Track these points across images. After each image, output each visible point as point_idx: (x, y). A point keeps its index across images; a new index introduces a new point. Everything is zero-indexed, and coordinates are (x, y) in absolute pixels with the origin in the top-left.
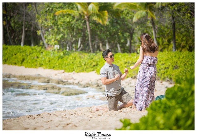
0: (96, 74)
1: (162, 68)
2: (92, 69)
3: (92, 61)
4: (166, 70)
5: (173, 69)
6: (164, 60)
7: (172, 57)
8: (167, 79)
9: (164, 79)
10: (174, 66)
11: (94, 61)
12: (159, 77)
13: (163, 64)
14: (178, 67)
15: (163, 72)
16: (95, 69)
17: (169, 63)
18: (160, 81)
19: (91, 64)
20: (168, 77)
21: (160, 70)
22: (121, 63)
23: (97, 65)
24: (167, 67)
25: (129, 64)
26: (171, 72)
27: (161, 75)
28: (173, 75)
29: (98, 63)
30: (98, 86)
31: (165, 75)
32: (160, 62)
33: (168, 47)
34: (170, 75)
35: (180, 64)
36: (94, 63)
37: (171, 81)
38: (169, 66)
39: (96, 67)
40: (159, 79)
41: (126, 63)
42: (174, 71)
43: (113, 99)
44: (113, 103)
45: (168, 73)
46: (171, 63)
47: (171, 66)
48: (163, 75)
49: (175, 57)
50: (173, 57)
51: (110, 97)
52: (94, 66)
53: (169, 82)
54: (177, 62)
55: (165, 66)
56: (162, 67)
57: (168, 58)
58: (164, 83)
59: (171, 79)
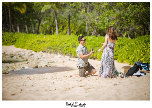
0: (15, 47)
1: (65, 47)
2: (12, 44)
3: (12, 38)
4: (68, 48)
5: (73, 47)
6: (66, 41)
7: (71, 39)
8: (68, 54)
9: (66, 54)
10: (73, 45)
11: (13, 38)
12: (63, 52)
13: (65, 44)
14: (76, 46)
15: (66, 49)
16: (14, 43)
17: (70, 43)
18: (63, 55)
19: (11, 40)
20: (69, 52)
21: (63, 47)
22: (34, 41)
23: (15, 41)
24: (68, 45)
25: (40, 42)
26: (71, 49)
27: (64, 51)
28: (72, 52)
29: (16, 40)
30: (20, 56)
31: (67, 51)
32: (63, 42)
33: (62, 32)
34: (71, 51)
35: (78, 44)
36: (13, 40)
37: (71, 55)
38: (70, 45)
39: (14, 42)
40: (63, 53)
41: (38, 41)
42: (73, 49)
43: (83, 69)
44: (83, 72)
45: (69, 50)
46: (71, 43)
47: (71, 45)
48: (65, 51)
49: (74, 39)
50: (73, 39)
51: (82, 68)
52: (13, 41)
53: (69, 56)
54: (75, 43)
55: (67, 45)
56: (65, 45)
57: (69, 40)
58: (66, 56)
59: (71, 54)
